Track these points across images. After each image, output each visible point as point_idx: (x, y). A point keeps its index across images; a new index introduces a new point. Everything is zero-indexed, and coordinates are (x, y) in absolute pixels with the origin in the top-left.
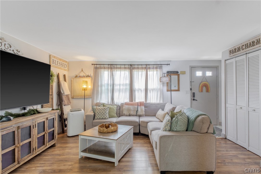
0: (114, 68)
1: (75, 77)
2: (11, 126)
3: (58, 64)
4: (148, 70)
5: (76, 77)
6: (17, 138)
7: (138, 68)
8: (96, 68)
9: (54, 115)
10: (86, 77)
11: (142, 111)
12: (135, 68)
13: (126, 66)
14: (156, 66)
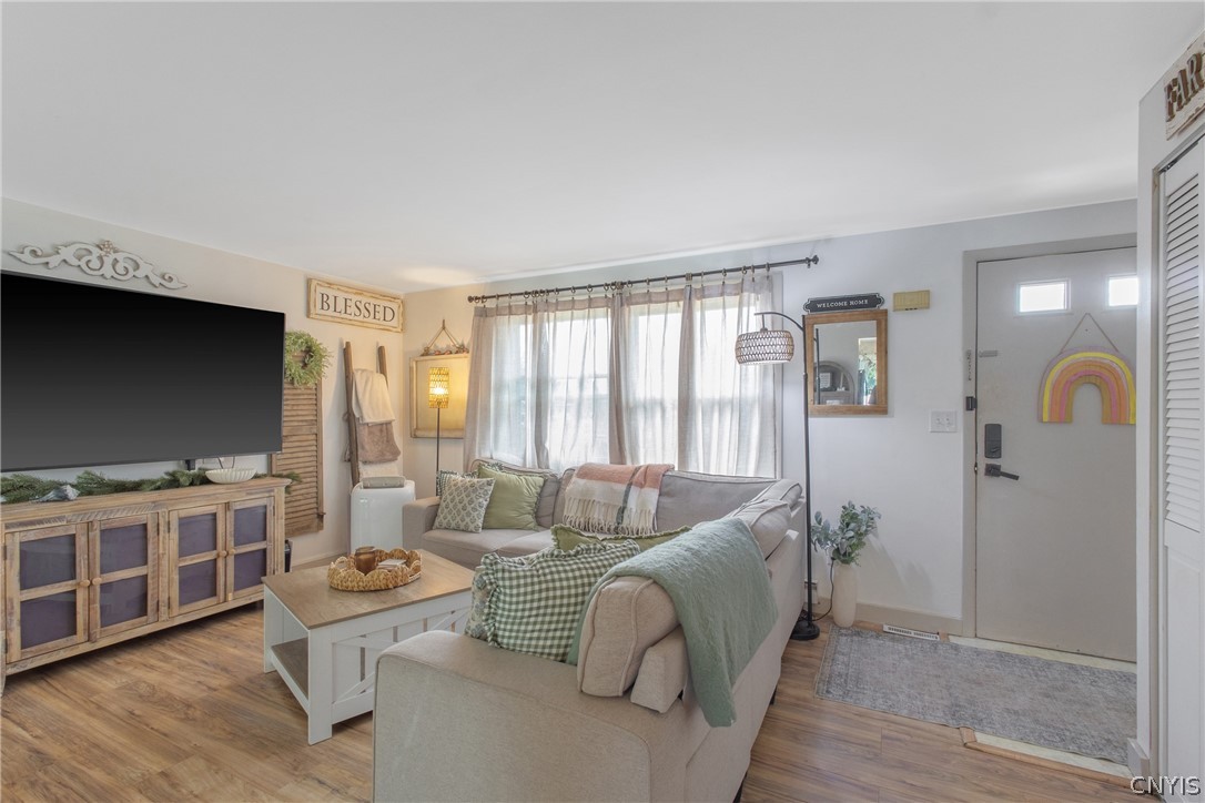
0: (548, 306)
1: (423, 355)
2: (60, 518)
3: (352, 309)
4: (697, 304)
5: (426, 353)
6: (86, 556)
7: (665, 298)
8: (483, 314)
9: (267, 495)
10: (457, 352)
11: (643, 512)
12: (634, 301)
13: (599, 293)
14: (736, 278)
